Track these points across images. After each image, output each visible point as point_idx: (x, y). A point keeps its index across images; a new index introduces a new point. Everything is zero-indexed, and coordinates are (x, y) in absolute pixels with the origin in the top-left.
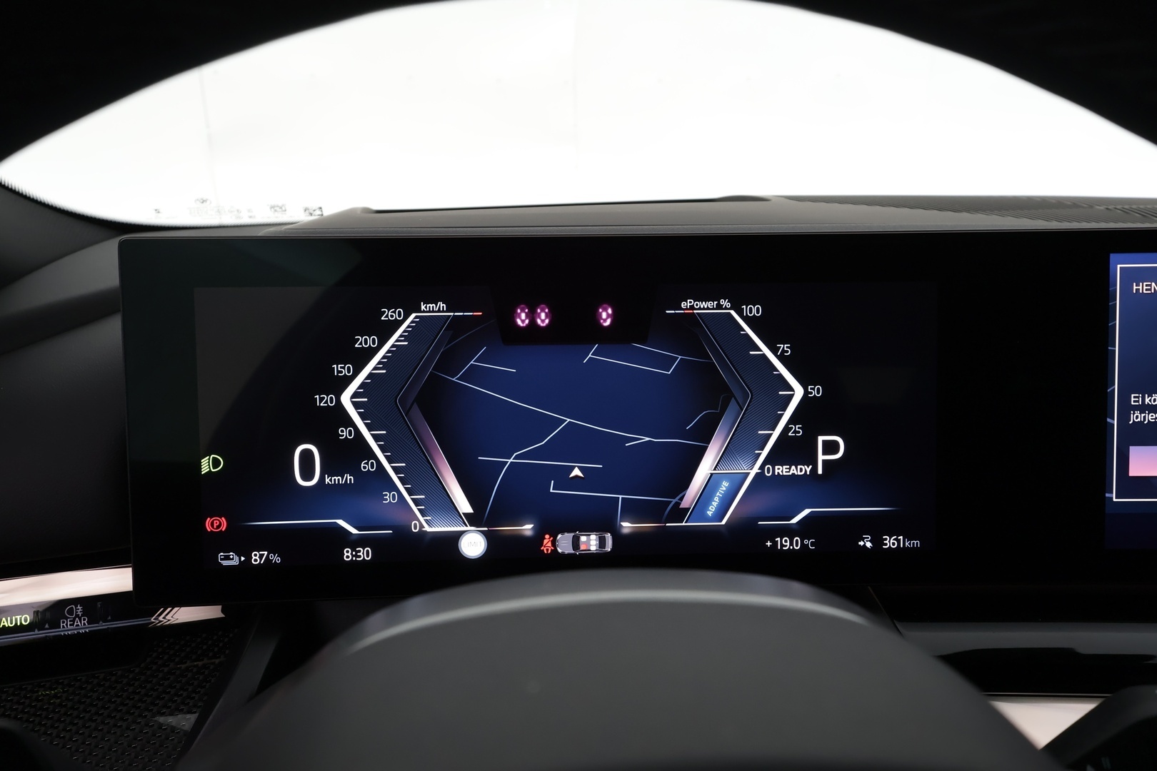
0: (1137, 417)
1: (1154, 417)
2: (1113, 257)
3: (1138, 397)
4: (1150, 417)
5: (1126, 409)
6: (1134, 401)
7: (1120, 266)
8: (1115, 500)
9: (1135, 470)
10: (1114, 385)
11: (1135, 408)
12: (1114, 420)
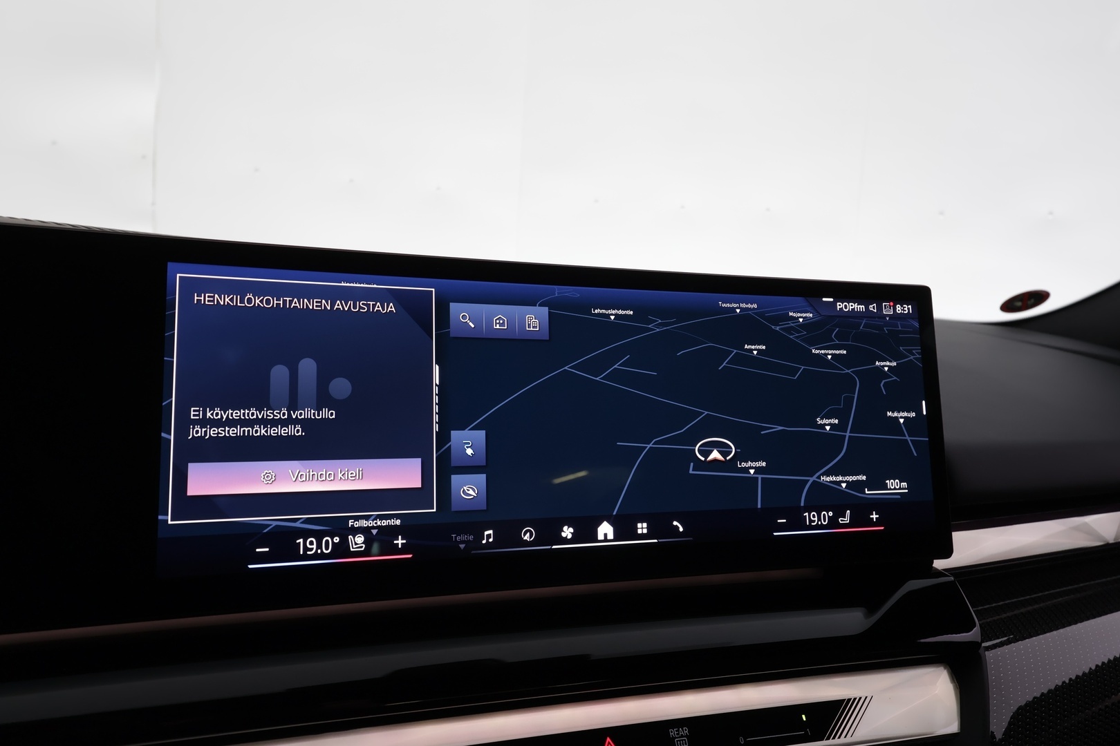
0: (197, 432)
1: (216, 432)
2: (171, 266)
3: (199, 411)
4: (212, 432)
5: (184, 423)
6: (194, 415)
7: (179, 276)
8: (170, 522)
9: (194, 489)
10: (172, 397)
11: (195, 422)
12: (170, 435)
